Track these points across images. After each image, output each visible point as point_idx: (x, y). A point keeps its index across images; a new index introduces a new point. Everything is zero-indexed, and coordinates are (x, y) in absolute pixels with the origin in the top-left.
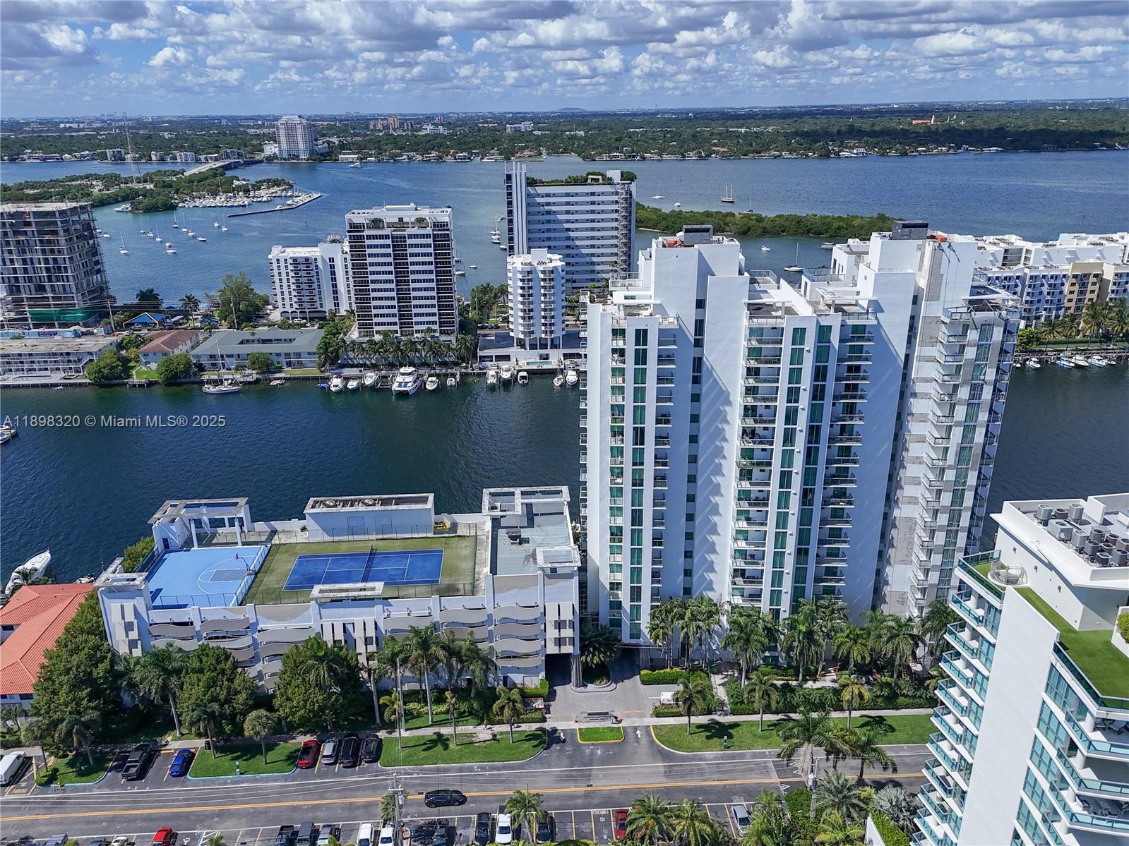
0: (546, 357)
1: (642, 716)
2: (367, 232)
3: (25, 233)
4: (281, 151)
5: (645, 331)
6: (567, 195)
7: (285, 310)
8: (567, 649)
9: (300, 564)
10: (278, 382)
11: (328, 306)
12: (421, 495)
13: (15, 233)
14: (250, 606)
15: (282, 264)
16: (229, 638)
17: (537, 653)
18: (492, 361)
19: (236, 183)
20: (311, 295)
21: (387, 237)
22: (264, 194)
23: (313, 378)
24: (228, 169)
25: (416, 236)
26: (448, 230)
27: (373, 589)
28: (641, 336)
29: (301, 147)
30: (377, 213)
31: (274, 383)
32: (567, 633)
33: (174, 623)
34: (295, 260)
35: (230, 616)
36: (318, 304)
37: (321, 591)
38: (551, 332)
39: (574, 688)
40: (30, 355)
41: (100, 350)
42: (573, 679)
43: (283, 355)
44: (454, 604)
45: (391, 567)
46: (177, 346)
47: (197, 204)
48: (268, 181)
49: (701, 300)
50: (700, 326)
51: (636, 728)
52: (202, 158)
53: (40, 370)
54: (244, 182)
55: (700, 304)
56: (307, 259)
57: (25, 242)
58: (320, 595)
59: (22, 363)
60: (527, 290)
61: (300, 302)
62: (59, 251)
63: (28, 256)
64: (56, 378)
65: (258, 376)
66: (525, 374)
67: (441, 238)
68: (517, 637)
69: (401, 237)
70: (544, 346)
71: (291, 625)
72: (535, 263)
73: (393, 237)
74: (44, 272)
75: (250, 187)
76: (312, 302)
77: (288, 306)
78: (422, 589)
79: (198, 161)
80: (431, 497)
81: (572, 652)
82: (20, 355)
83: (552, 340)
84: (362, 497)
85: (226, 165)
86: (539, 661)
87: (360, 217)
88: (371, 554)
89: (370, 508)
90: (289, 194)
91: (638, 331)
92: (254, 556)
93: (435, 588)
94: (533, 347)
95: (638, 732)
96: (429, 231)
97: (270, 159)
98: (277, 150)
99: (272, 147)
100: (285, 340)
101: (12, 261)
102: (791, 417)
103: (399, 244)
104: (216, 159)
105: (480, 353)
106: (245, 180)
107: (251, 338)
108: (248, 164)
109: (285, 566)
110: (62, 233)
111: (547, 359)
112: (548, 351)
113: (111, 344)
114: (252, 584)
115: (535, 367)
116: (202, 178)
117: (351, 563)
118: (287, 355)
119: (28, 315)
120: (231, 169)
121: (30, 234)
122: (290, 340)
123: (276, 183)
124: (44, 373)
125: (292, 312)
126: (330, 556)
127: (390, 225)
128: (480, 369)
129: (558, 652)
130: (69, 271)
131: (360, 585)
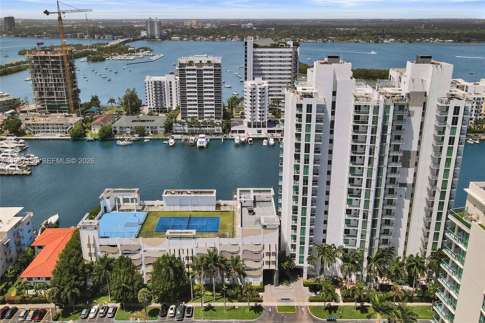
0: (259, 132)
1: (303, 301)
2: (187, 68)
3: (46, 67)
4: (147, 35)
5: (311, 105)
6: (270, 52)
7: (150, 107)
8: (273, 267)
9: (160, 221)
10: (147, 140)
11: (168, 106)
12: (211, 190)
13: (43, 66)
14: (141, 238)
15: (150, 84)
16: (132, 254)
17: (260, 269)
18: (237, 133)
19: (130, 49)
20: (161, 100)
21: (194, 70)
22: (141, 54)
23: (162, 139)
24: (126, 43)
25: (207, 70)
26: (220, 67)
27: (192, 233)
28: (309, 108)
29: (156, 32)
30: (191, 58)
31: (145, 141)
32: (273, 258)
33: (109, 246)
34: (155, 82)
35: (133, 243)
36: (164, 105)
37: (170, 233)
38: (263, 119)
39: (275, 287)
40: (48, 124)
41: (75, 123)
42: (275, 282)
43: (150, 128)
44: (226, 241)
45: (198, 223)
46: (106, 122)
47: (113, 59)
48: (142, 48)
49: (334, 91)
50: (334, 104)
51: (302, 307)
52: (115, 37)
53: (51, 132)
54: (133, 49)
55: (334, 93)
56: (160, 82)
57: (47, 71)
58: (170, 234)
59: (44, 128)
60: (253, 97)
61: (157, 103)
62: (60, 76)
63: (47, 78)
64: (57, 136)
65: (139, 138)
66: (251, 139)
67: (218, 71)
68: (252, 260)
69: (200, 70)
70: (259, 126)
71: (157, 249)
72: (256, 84)
73: (197, 70)
74: (54, 86)
75: (135, 51)
76: (162, 103)
77: (152, 105)
78: (212, 234)
79: (114, 39)
80: (215, 191)
81: (274, 268)
82: (43, 124)
83: (263, 123)
84: (186, 190)
85: (125, 41)
86: (261, 272)
87: (184, 60)
88: (190, 218)
89: (190, 195)
90: (151, 54)
91: (308, 105)
92: (142, 216)
93: (217, 233)
94: (255, 127)
95: (303, 309)
96: (212, 67)
97: (143, 38)
98: (146, 34)
99: (144, 33)
100: (151, 121)
101: (41, 80)
102: (371, 152)
103: (200, 73)
104: (121, 38)
105: (232, 129)
106: (133, 47)
107: (137, 119)
108: (134, 40)
109: (155, 221)
110: (61, 67)
111: (261, 133)
112: (261, 129)
113: (80, 120)
114: (141, 229)
115: (256, 136)
116: (115, 47)
117: (182, 222)
118: (152, 128)
119: (46, 107)
120: (127, 42)
121: (48, 67)
122: (153, 121)
123: (146, 49)
124: (52, 134)
125: (153, 108)
126: (173, 218)
127: (197, 65)
128: (232, 136)
129: (268, 268)
130: (64, 86)
131: (186, 231)
